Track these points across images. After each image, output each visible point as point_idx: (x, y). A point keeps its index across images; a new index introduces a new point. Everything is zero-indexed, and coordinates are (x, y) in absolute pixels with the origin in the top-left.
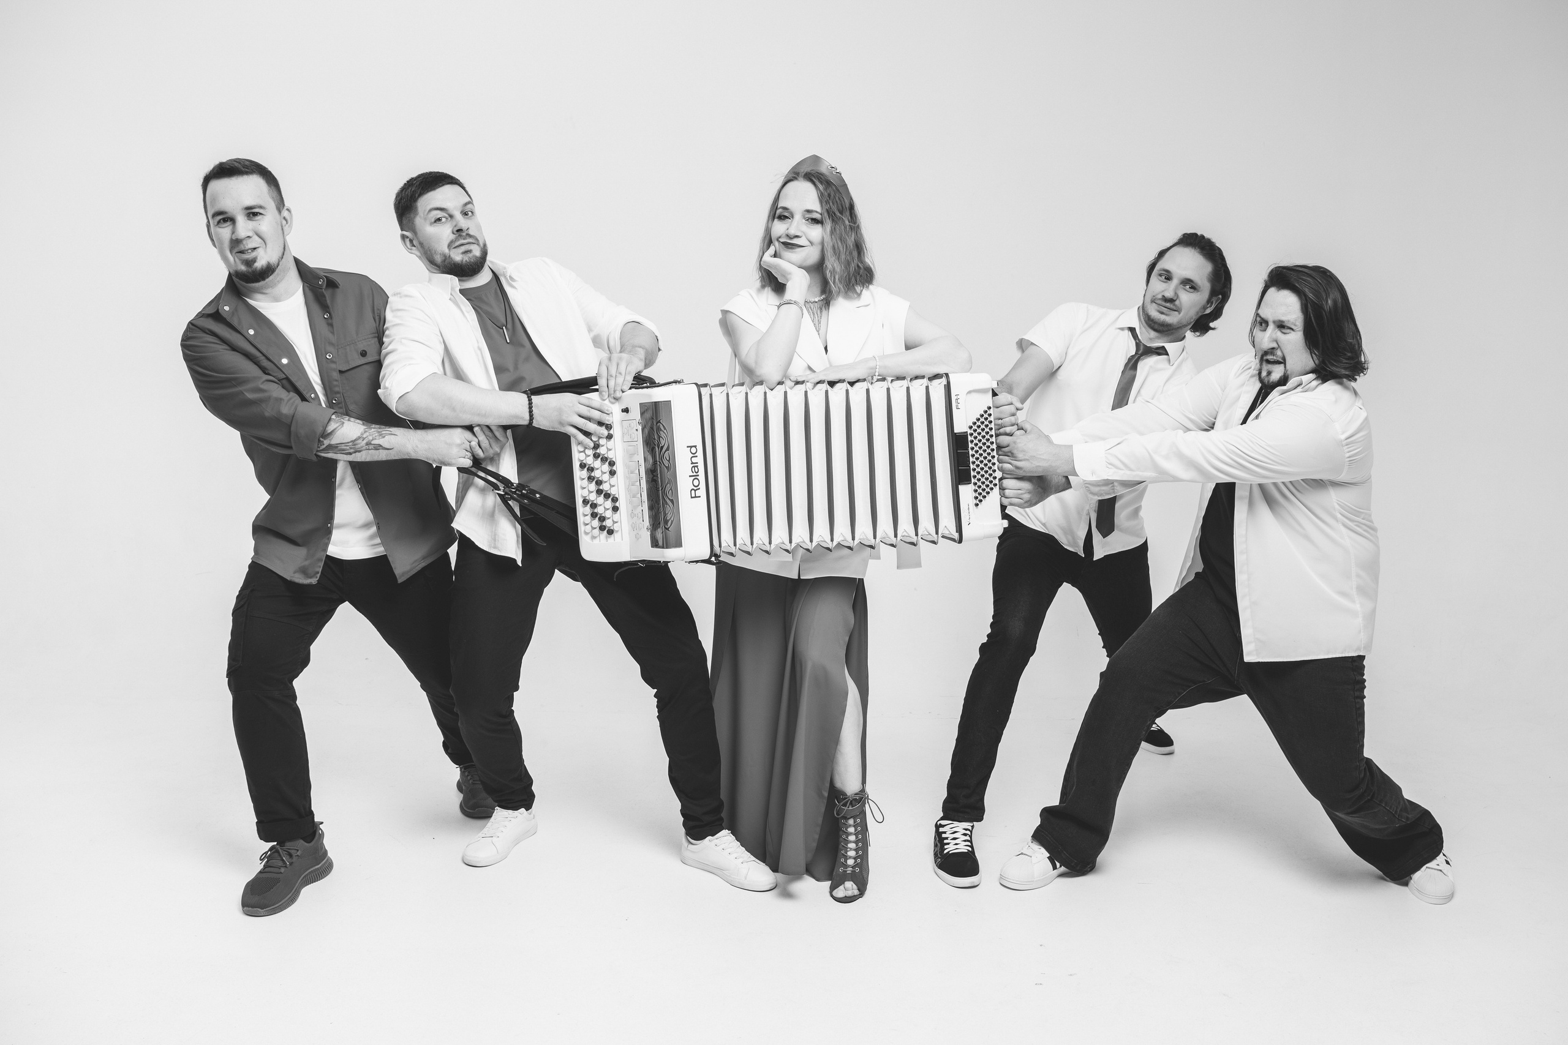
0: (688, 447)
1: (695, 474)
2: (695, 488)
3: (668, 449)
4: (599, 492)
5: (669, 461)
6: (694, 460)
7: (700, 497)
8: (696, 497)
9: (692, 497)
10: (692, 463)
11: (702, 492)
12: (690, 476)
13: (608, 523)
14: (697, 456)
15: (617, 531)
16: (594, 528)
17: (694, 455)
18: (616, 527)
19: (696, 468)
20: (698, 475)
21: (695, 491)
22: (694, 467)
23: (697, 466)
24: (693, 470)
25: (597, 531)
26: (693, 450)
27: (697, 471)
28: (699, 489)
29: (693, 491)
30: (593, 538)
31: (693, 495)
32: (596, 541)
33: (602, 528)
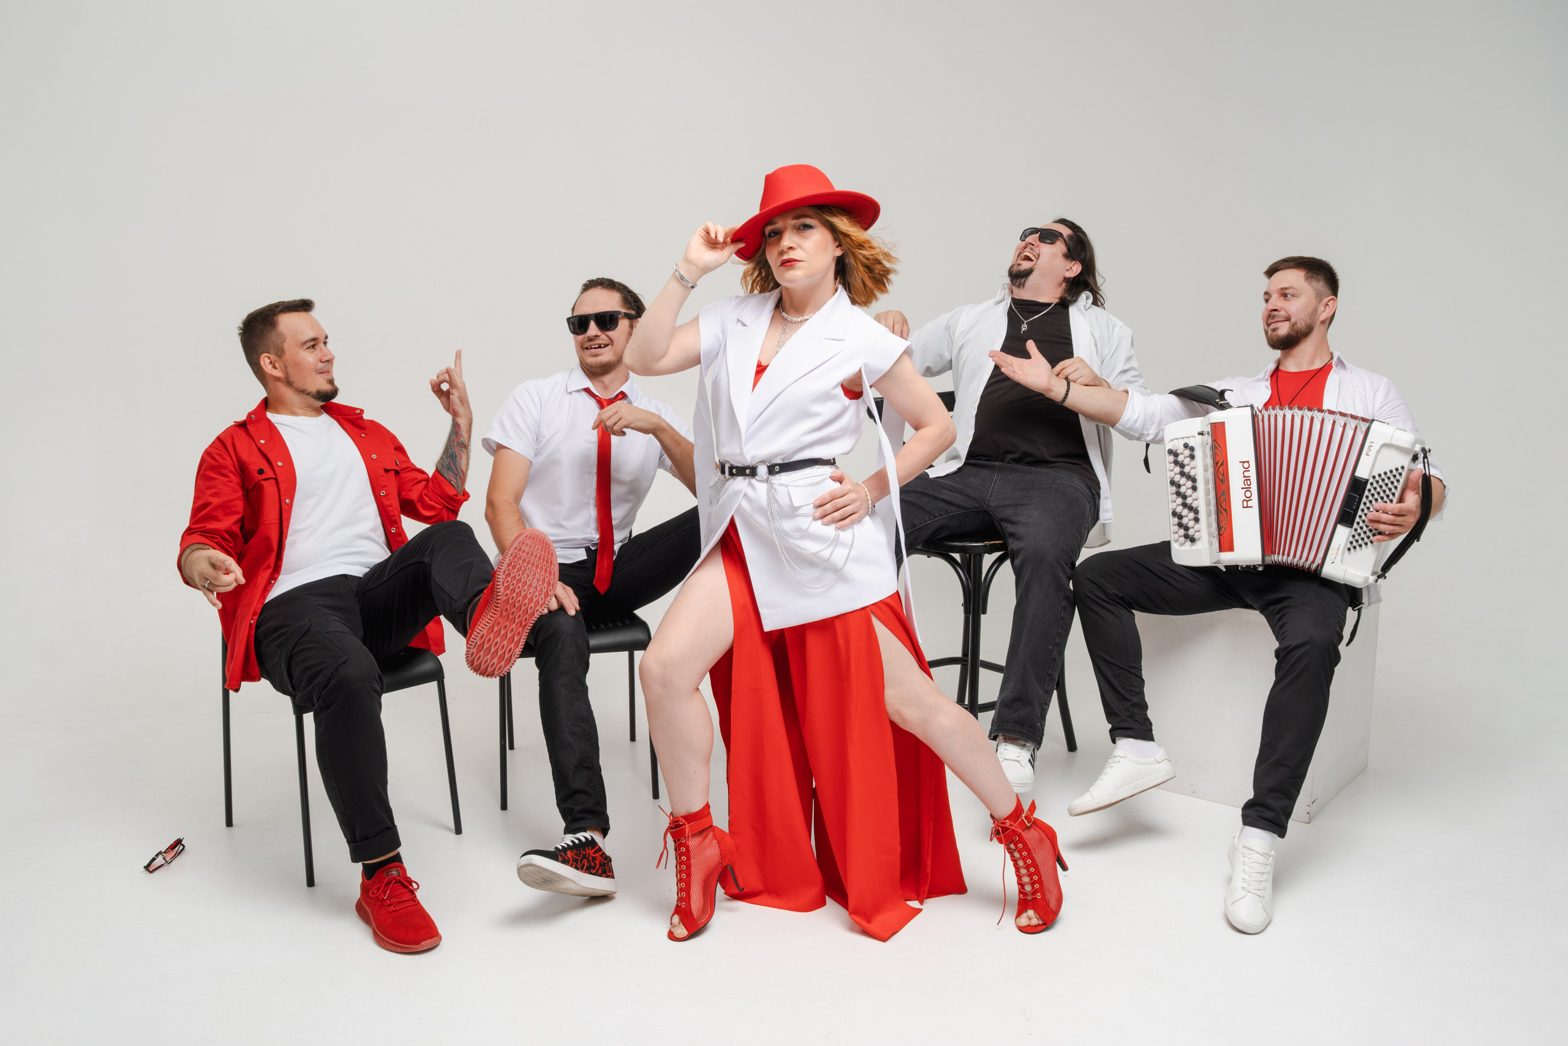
0: (1240, 462)
1: (1247, 486)
2: (1247, 499)
3: (1222, 465)
4: (1184, 505)
5: (1223, 475)
6: (1246, 474)
7: (1252, 507)
8: (1247, 507)
9: (1244, 507)
10: (1245, 477)
11: (1255, 502)
12: (1242, 488)
13: (1191, 532)
14: (1249, 471)
15: (1199, 539)
16: (1180, 537)
17: (1247, 470)
18: (1196, 536)
19: (1248, 481)
20: (1250, 488)
21: (1247, 501)
22: (1247, 480)
23: (1249, 480)
24: (1246, 483)
25: (1182, 539)
26: (1246, 465)
27: (1249, 483)
28: (1251, 500)
29: (1245, 502)
30: (1182, 545)
31: (1245, 505)
32: (1183, 548)
33: (1186, 536)
